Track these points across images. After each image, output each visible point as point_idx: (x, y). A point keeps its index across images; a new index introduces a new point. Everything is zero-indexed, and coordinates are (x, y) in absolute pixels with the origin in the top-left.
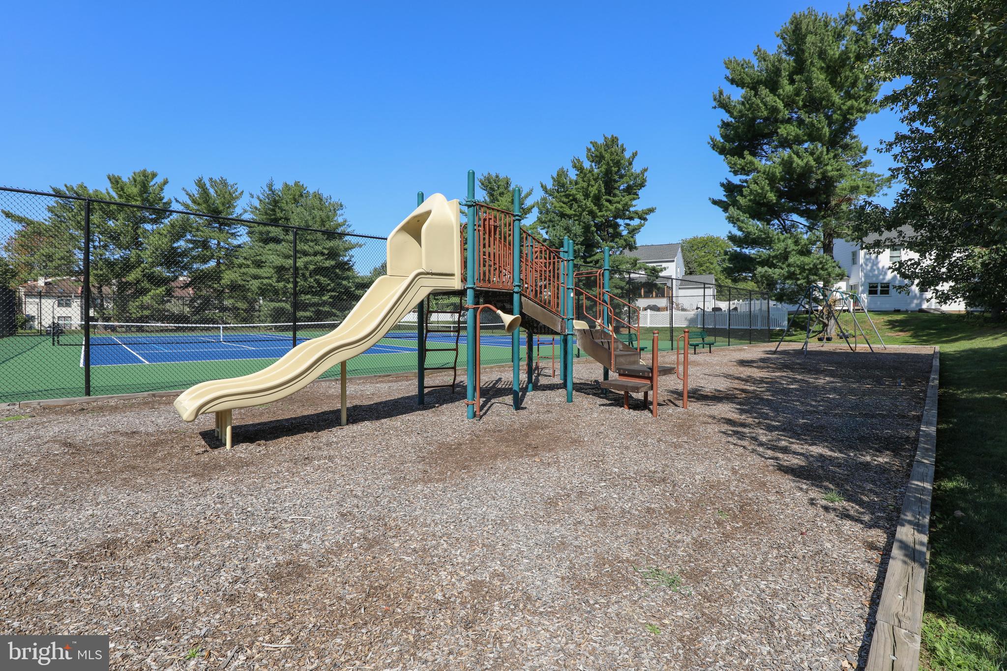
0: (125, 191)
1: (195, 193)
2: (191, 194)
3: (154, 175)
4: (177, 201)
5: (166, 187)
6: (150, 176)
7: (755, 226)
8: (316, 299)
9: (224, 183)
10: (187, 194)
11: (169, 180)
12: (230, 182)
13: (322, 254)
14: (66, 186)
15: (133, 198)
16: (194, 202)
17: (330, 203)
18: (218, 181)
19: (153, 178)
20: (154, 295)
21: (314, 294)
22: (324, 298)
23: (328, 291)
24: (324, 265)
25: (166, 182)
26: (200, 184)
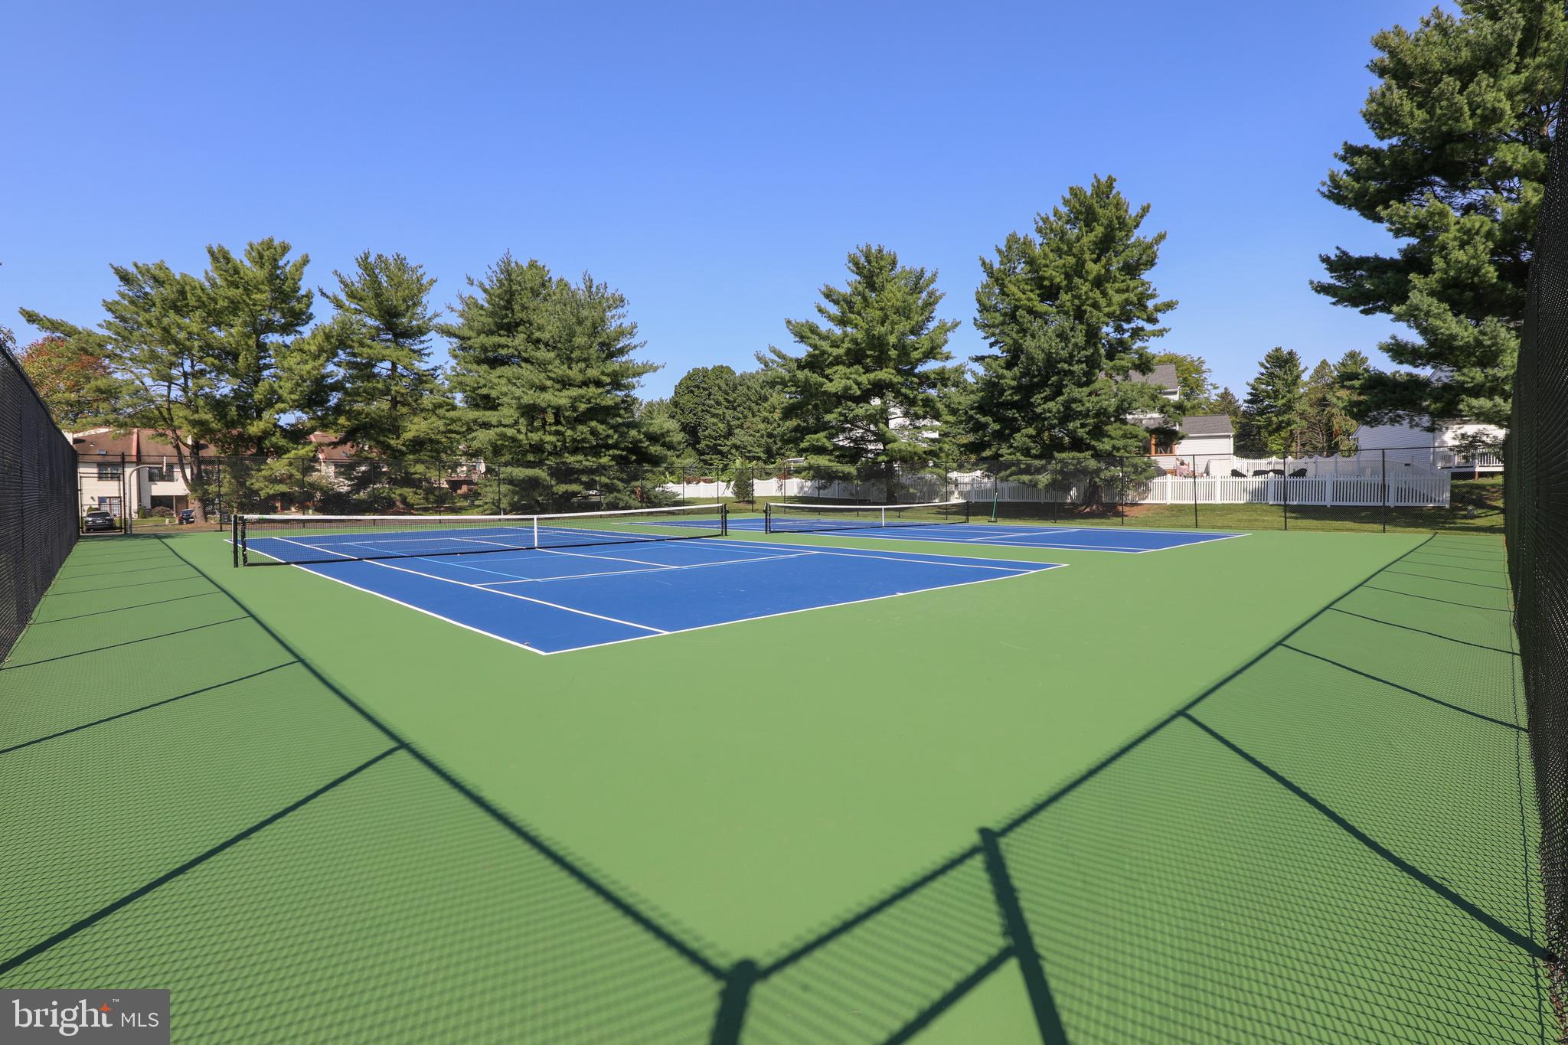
0: (242, 275)
1: (355, 279)
2: (349, 282)
3: (285, 249)
4: (323, 294)
5: (306, 269)
6: (279, 250)
7: (1460, 329)
8: (590, 462)
9: (401, 264)
10: (342, 282)
11: (310, 258)
12: (412, 262)
13: (598, 384)
14: (136, 265)
15: (256, 287)
16: (352, 295)
17: (603, 296)
18: (391, 260)
19: (283, 254)
20: (296, 458)
21: (585, 452)
22: (604, 460)
23: (608, 447)
24: (604, 403)
25: (306, 261)
26: (364, 263)
